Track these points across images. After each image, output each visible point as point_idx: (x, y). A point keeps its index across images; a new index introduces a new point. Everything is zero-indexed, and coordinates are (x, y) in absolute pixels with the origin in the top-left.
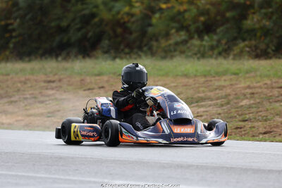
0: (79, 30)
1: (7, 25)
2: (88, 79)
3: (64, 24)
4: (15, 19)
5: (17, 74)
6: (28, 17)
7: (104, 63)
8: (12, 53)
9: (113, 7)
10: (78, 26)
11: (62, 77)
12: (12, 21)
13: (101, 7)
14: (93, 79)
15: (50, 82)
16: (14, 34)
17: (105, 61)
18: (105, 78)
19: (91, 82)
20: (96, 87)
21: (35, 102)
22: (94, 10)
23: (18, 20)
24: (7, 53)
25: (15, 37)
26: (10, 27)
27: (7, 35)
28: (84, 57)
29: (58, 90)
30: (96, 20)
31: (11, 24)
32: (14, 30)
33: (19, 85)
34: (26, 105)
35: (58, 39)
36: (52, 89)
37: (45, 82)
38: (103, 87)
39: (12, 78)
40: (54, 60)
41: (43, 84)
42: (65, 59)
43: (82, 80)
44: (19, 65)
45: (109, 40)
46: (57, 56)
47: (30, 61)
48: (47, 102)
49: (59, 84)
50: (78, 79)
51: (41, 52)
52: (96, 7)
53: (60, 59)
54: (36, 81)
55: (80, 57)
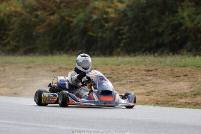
0: (170, 34)
1: (119, 30)
2: (176, 69)
3: (160, 30)
4: (125, 26)
5: (125, 64)
6: (134, 25)
7: (188, 58)
8: (122, 50)
9: (195, 19)
10: (170, 32)
11: (157, 67)
12: (122, 27)
13: (187, 19)
14: (180, 69)
15: (149, 71)
16: (124, 37)
17: (189, 57)
18: (189, 69)
19: (178, 72)
20: (182, 75)
21: (138, 85)
22: (182, 20)
23: (127, 27)
24: (119, 50)
25: (125, 39)
26: (122, 32)
27: (119, 37)
28: (173, 54)
29: (154, 77)
30: (183, 28)
31: (122, 29)
32: (124, 34)
33: (127, 72)
34: (131, 87)
35: (155, 41)
36: (151, 76)
37: (145, 70)
38: (186, 75)
39: (122, 68)
40: (152, 56)
41: (144, 72)
42: (160, 55)
43: (172, 70)
44: (127, 59)
45: (192, 42)
46: (154, 53)
47: (135, 56)
48: (147, 85)
49: (155, 72)
50: (169, 69)
51: (143, 49)
52: (183, 18)
53: (156, 55)
54: (139, 70)
55: (171, 54)
